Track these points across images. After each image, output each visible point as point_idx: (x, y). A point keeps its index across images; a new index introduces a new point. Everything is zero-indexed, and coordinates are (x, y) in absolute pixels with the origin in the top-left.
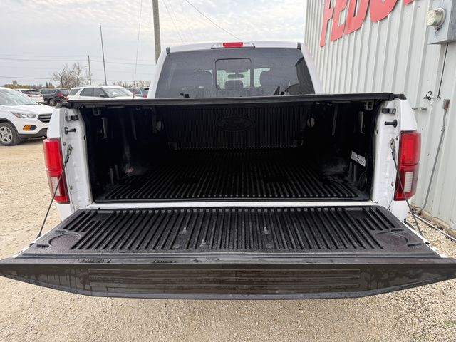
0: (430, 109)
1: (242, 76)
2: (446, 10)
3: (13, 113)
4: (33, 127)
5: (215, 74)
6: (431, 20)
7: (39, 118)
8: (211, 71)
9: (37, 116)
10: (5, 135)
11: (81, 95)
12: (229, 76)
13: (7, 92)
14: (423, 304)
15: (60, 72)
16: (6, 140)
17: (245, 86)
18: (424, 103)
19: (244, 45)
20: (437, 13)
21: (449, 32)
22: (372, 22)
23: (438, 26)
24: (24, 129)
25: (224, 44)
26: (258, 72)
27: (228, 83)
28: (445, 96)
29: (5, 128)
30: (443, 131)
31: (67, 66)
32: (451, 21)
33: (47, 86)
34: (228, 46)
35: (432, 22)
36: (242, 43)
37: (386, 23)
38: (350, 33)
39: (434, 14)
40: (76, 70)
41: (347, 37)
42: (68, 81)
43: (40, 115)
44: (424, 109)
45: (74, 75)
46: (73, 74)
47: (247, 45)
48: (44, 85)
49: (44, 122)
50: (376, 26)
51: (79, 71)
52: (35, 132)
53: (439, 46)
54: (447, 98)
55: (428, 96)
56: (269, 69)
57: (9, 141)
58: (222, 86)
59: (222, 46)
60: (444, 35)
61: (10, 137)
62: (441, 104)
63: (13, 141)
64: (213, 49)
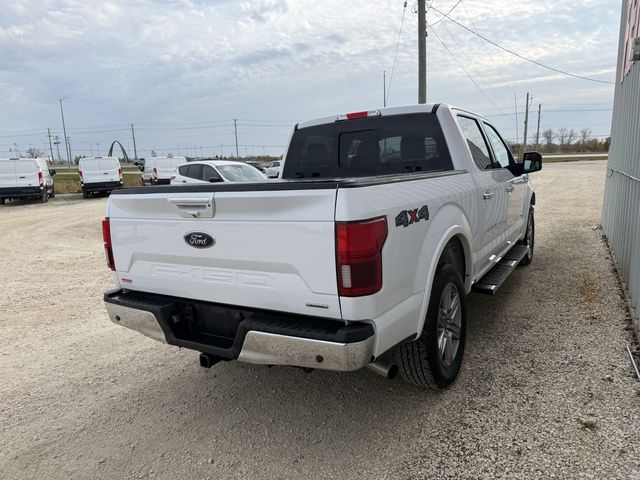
19: (369, 115)
25: (348, 115)
36: (366, 113)
47: (373, 114)
59: (346, 118)
64: (338, 122)
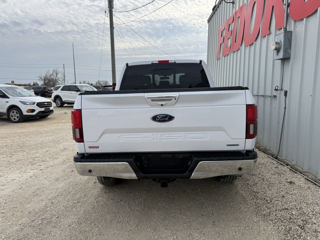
0: (278, 96)
1: (168, 78)
2: (281, 42)
3: (21, 102)
4: (33, 111)
5: (154, 77)
6: (274, 47)
7: (37, 105)
8: (151, 76)
9: (36, 104)
10: (15, 116)
11: (61, 90)
12: (161, 78)
13: (17, 88)
14: (271, 201)
15: (44, 75)
16: (15, 119)
17: (170, 83)
18: (275, 93)
19: (170, 62)
20: (277, 43)
21: (283, 54)
22: (245, 46)
23: (278, 50)
24: (27, 112)
25: (158, 61)
26: (178, 76)
27: (161, 82)
28: (285, 89)
29: (15, 111)
30: (285, 108)
31: (49, 71)
32: (284, 48)
33: (34, 85)
34: (161, 62)
35: (274, 48)
36: (168, 61)
37: (253, 47)
38: (234, 52)
39: (275, 44)
40: (55, 74)
41: (232, 54)
42: (49, 81)
43: (38, 103)
44: (275, 96)
45: (54, 77)
46: (52, 77)
47: (171, 62)
48: (32, 84)
49: (40, 107)
50: (248, 48)
51: (57, 74)
52: (34, 113)
53: (280, 61)
54: (286, 90)
55: (276, 88)
56: (184, 74)
57: (17, 119)
58: (158, 84)
59: (158, 62)
60: (281, 55)
61: (18, 117)
62: (283, 93)
63: (19, 119)
64: (153, 64)
